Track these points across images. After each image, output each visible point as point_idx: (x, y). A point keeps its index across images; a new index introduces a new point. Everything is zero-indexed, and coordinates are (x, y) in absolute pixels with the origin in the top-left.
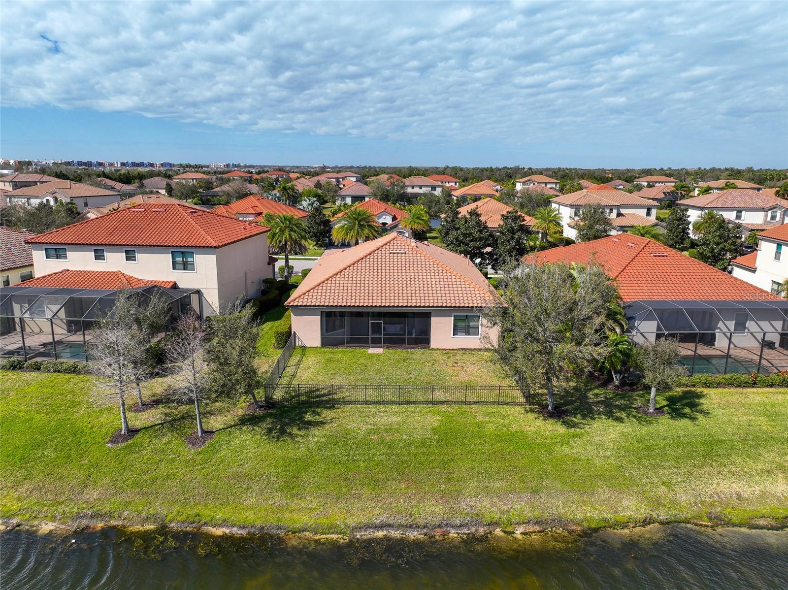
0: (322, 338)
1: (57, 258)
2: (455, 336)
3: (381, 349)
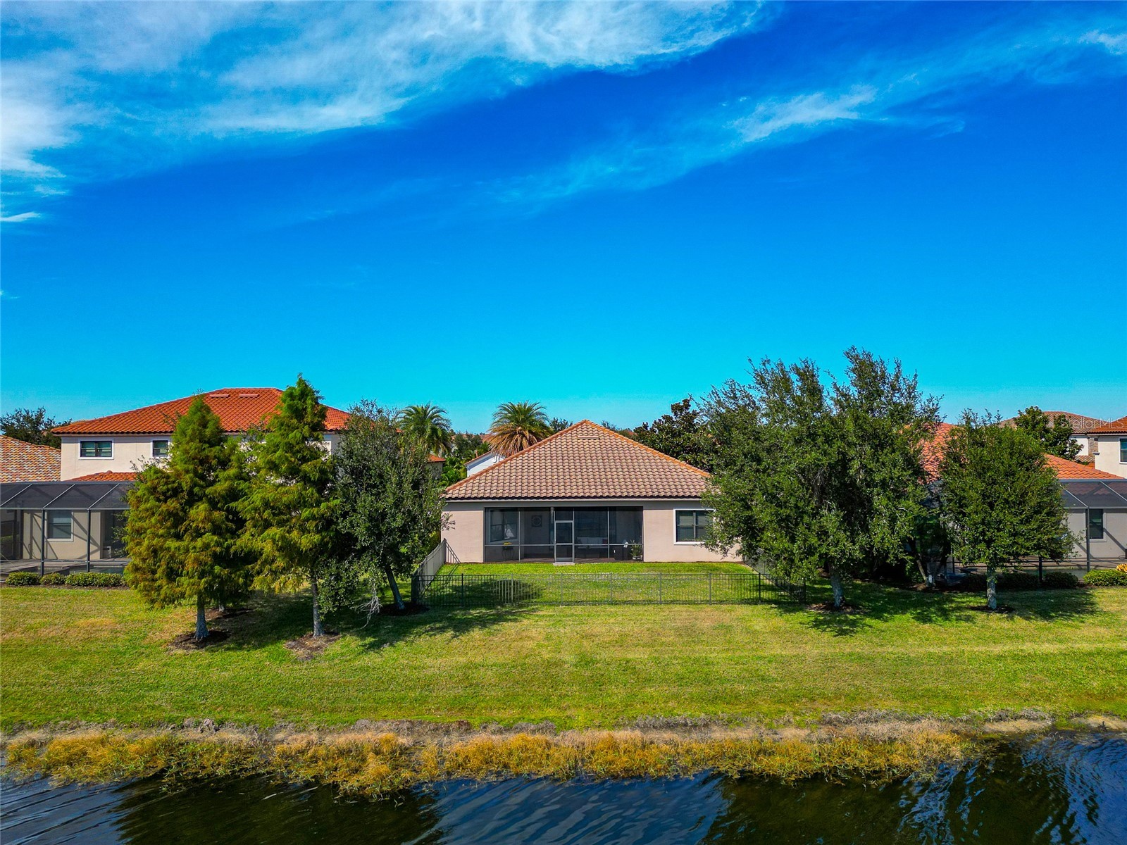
0: (485, 548)
1: (97, 456)
2: (679, 543)
3: (573, 563)
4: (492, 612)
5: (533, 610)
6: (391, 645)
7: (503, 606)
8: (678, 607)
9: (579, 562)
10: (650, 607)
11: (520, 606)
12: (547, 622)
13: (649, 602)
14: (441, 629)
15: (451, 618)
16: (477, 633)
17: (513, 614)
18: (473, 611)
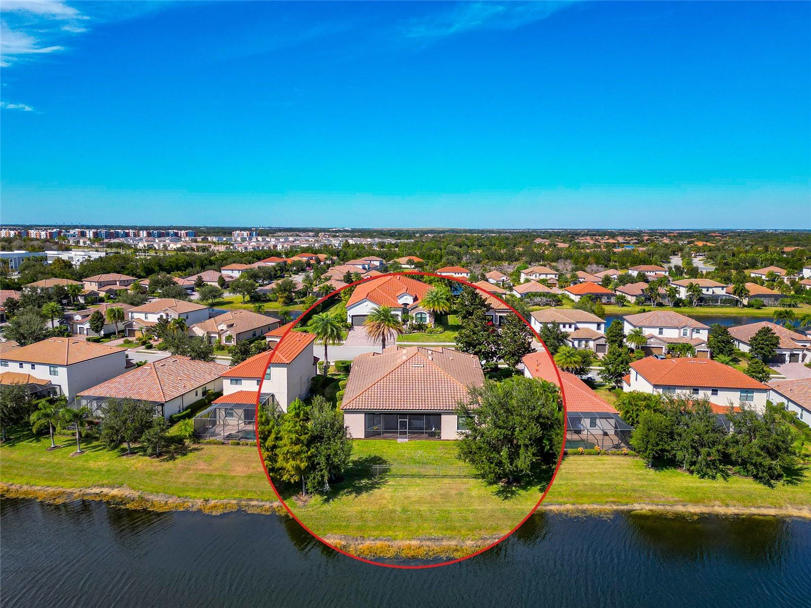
0: (365, 431)
2: (458, 431)
3: (407, 440)
4: (370, 482)
5: (386, 481)
6: (333, 500)
7: (375, 478)
8: (446, 481)
9: (410, 438)
10: (434, 480)
11: (381, 478)
12: (392, 489)
13: (435, 476)
14: (351, 493)
15: (354, 486)
16: (364, 495)
17: (378, 484)
18: (362, 482)
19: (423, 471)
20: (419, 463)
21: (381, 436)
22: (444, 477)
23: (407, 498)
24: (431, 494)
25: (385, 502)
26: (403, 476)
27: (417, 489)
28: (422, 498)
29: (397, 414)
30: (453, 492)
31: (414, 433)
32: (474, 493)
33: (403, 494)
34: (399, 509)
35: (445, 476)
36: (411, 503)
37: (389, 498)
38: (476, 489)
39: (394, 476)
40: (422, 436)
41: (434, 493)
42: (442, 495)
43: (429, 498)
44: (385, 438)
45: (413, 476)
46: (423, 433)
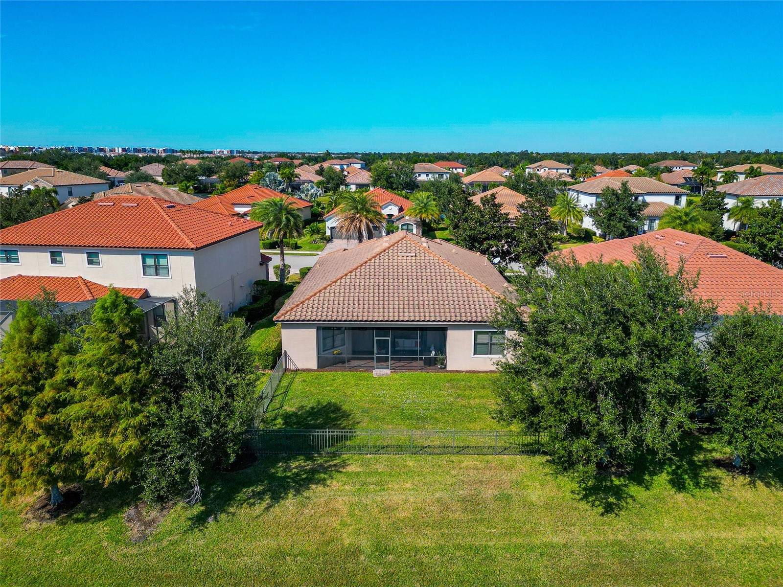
1: (8, 262)
3: (389, 372)
4: (308, 465)
5: (344, 464)
6: (216, 519)
7: (320, 455)
8: (469, 461)
9: (394, 369)
10: (443, 460)
11: (334, 455)
12: (354, 484)
13: (444, 449)
14: (260, 496)
15: (272, 478)
16: (290, 502)
17: (325, 470)
18: (293, 465)
19: (420, 437)
20: (410, 417)
21: (346, 365)
22: (462, 450)
23: (388, 509)
24: (439, 500)
25: (335, 523)
26: (379, 449)
27: (408, 485)
28: (419, 509)
29: (373, 328)
30: (489, 493)
31: (400, 360)
32: (535, 495)
33: (379, 499)
34: (365, 544)
35: (464, 448)
36: (396, 527)
37: (345, 510)
38: (537, 484)
39: (361, 449)
40: (414, 363)
41: (446, 496)
42: (464, 500)
43: (435, 509)
44: (351, 369)
45: (400, 449)
46: (416, 359)
